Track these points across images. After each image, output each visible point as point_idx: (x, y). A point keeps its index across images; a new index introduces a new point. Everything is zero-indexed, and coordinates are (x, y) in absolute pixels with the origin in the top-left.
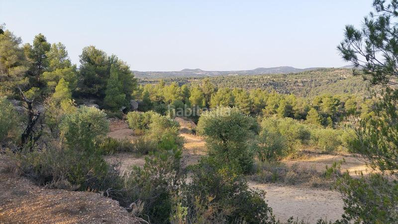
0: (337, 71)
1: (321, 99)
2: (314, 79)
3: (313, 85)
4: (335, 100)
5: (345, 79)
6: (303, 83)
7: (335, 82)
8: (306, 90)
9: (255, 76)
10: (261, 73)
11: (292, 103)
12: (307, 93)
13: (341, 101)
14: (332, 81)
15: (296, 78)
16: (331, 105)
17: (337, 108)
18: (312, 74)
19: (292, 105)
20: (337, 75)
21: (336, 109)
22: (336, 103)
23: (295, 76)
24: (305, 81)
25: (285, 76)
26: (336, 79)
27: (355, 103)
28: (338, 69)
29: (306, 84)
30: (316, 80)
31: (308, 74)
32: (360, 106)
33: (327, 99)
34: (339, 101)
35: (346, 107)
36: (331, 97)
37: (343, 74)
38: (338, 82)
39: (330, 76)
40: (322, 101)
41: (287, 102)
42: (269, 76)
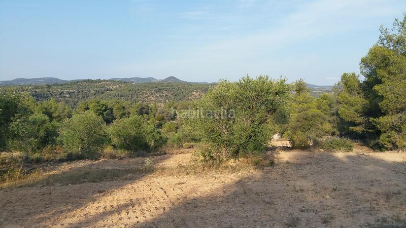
0: (104, 82)
1: (88, 105)
2: (80, 90)
3: (80, 96)
4: (103, 105)
5: (111, 90)
6: (69, 94)
7: (102, 93)
8: (73, 101)
9: (14, 86)
10: (22, 84)
11: (51, 108)
12: (74, 104)
13: (109, 107)
14: (99, 92)
15: (62, 89)
16: (98, 110)
17: (105, 113)
18: (78, 85)
19: (52, 110)
20: (104, 87)
21: (104, 115)
22: (103, 109)
23: (61, 87)
24: (72, 93)
25: (49, 86)
26: (103, 90)
27: (124, 108)
28: (104, 80)
29: (73, 95)
30: (83, 92)
31: (75, 86)
32: (128, 111)
33: (94, 104)
34: (107, 107)
35: (114, 112)
36: (98, 102)
37: (110, 85)
38: (105, 93)
39: (97, 87)
40: (89, 107)
41: (45, 108)
42: (30, 86)
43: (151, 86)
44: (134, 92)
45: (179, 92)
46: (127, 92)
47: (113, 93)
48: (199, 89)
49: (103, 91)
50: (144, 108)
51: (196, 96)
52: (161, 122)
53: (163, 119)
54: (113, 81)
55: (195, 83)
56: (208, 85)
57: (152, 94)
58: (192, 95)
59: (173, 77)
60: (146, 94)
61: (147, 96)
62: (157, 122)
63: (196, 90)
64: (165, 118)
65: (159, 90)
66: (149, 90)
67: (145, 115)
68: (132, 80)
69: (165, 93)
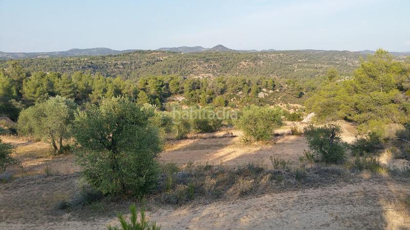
0: (154, 53)
2: (133, 61)
3: (133, 67)
4: (160, 81)
5: (162, 61)
6: (123, 65)
7: (153, 64)
8: (126, 72)
9: (71, 58)
10: (77, 55)
11: (120, 86)
12: (128, 75)
13: (165, 82)
14: (150, 63)
15: (116, 60)
16: (157, 86)
17: (162, 89)
18: (130, 57)
19: (121, 88)
20: (154, 58)
22: (160, 84)
23: (114, 58)
24: (125, 64)
25: (104, 58)
26: (154, 60)
27: (178, 84)
28: (154, 51)
29: (126, 66)
30: (135, 62)
31: (127, 56)
32: (182, 86)
33: (152, 80)
34: (163, 82)
35: (170, 88)
36: (156, 79)
37: (160, 56)
38: (156, 64)
39: (148, 58)
40: (148, 82)
41: (115, 86)
42: (86, 57)
43: (199, 55)
44: (183, 62)
45: (227, 62)
46: (176, 62)
47: (163, 63)
48: (248, 59)
49: (154, 62)
50: (196, 83)
51: (244, 66)
52: (211, 96)
53: (213, 93)
54: (162, 52)
55: (243, 51)
56: (256, 53)
57: (200, 64)
58: (240, 64)
59: (221, 46)
60: (195, 64)
61: (195, 66)
62: (208, 96)
63: (245, 59)
64: (216, 92)
65: (207, 60)
66: (197, 60)
67: (197, 90)
68: (180, 49)
69: (213, 63)
